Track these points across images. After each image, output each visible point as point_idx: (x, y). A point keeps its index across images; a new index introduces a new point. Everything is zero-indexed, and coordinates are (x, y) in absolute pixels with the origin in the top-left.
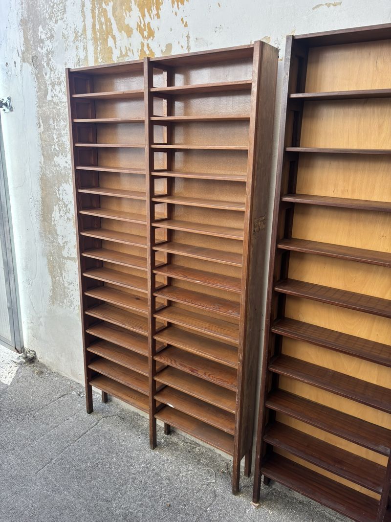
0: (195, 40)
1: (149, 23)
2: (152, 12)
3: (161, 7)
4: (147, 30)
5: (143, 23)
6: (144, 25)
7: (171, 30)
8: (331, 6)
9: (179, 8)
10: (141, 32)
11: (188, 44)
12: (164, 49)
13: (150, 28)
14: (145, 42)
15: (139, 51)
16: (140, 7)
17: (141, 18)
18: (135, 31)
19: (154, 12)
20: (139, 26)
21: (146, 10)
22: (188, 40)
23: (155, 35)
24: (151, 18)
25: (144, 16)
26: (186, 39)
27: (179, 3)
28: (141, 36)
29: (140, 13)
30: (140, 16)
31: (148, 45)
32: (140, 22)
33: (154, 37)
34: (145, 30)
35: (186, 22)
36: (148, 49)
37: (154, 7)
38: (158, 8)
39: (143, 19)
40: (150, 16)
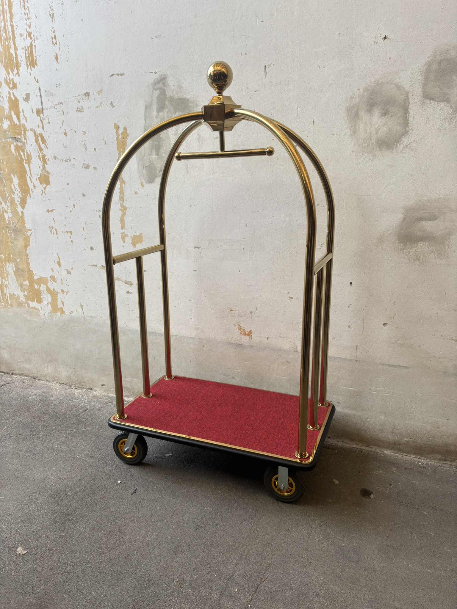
0: (45, 92)
1: (13, 79)
2: (14, 71)
3: (20, 68)
4: (12, 83)
5: (8, 78)
6: (9, 79)
7: (28, 84)
8: (120, 76)
9: (31, 70)
10: (8, 84)
11: (40, 94)
12: (25, 97)
13: (13, 82)
14: (11, 92)
15: (8, 97)
16: (5, 67)
17: (7, 75)
18: (3, 84)
19: (16, 71)
20: (6, 80)
21: (10, 70)
22: (40, 92)
23: (18, 87)
24: (14, 75)
25: (9, 74)
26: (39, 91)
27: (32, 67)
28: (8, 87)
29: (5, 72)
30: (6, 73)
31: (13, 93)
32: (7, 77)
33: (17, 88)
34: (11, 84)
35: (37, 80)
36: (14, 97)
37: (15, 68)
38: (18, 69)
39: (9, 76)
40: (13, 74)
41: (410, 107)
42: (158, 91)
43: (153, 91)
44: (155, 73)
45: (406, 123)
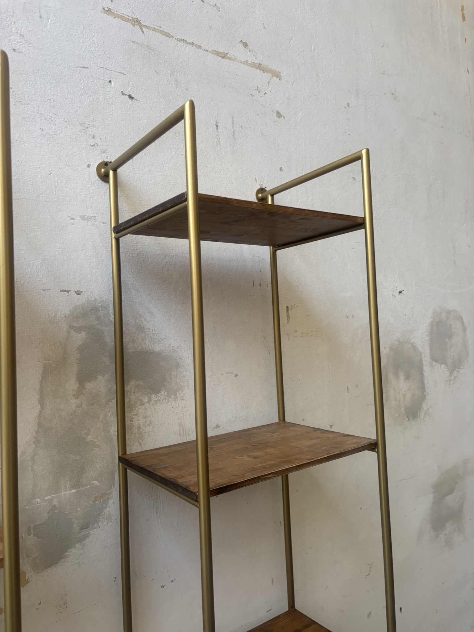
41: (424, 369)
42: (83, 335)
43: (68, 333)
44: (78, 294)
45: (422, 388)
